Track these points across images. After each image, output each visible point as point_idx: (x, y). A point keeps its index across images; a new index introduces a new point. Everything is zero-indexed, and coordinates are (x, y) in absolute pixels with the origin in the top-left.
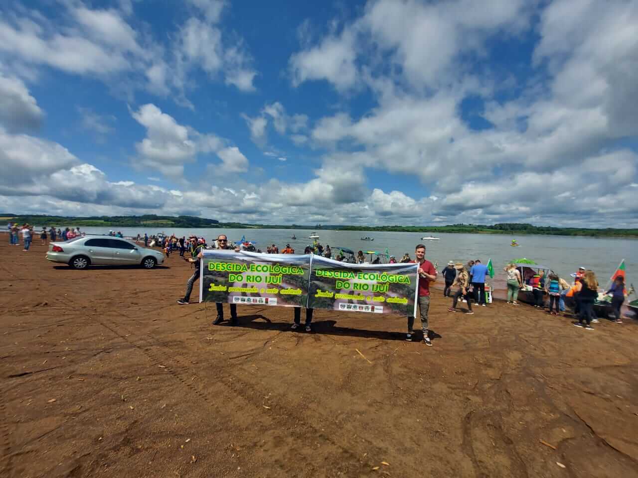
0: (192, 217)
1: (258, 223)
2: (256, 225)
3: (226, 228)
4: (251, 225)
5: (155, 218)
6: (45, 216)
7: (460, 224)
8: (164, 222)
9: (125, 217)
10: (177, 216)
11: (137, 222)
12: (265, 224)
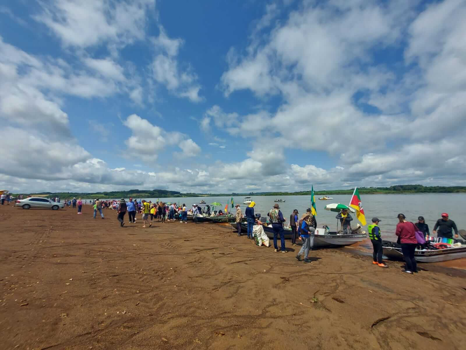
0: (162, 190)
1: (208, 193)
2: (206, 194)
3: (185, 197)
4: (203, 194)
5: (137, 191)
6: (68, 193)
7: (363, 188)
8: (143, 194)
9: (118, 192)
10: (152, 190)
11: (126, 195)
12: (213, 193)
